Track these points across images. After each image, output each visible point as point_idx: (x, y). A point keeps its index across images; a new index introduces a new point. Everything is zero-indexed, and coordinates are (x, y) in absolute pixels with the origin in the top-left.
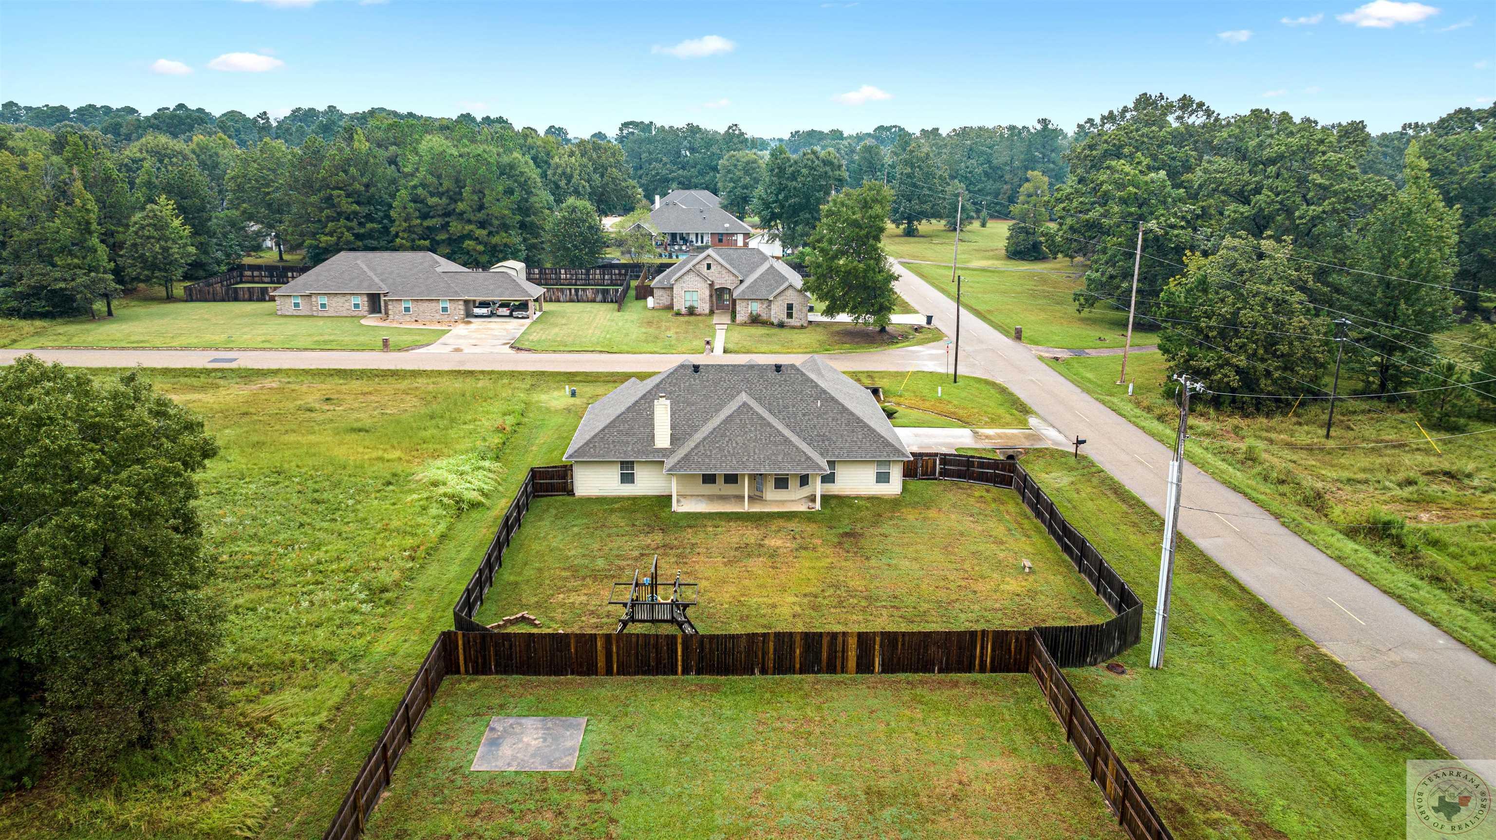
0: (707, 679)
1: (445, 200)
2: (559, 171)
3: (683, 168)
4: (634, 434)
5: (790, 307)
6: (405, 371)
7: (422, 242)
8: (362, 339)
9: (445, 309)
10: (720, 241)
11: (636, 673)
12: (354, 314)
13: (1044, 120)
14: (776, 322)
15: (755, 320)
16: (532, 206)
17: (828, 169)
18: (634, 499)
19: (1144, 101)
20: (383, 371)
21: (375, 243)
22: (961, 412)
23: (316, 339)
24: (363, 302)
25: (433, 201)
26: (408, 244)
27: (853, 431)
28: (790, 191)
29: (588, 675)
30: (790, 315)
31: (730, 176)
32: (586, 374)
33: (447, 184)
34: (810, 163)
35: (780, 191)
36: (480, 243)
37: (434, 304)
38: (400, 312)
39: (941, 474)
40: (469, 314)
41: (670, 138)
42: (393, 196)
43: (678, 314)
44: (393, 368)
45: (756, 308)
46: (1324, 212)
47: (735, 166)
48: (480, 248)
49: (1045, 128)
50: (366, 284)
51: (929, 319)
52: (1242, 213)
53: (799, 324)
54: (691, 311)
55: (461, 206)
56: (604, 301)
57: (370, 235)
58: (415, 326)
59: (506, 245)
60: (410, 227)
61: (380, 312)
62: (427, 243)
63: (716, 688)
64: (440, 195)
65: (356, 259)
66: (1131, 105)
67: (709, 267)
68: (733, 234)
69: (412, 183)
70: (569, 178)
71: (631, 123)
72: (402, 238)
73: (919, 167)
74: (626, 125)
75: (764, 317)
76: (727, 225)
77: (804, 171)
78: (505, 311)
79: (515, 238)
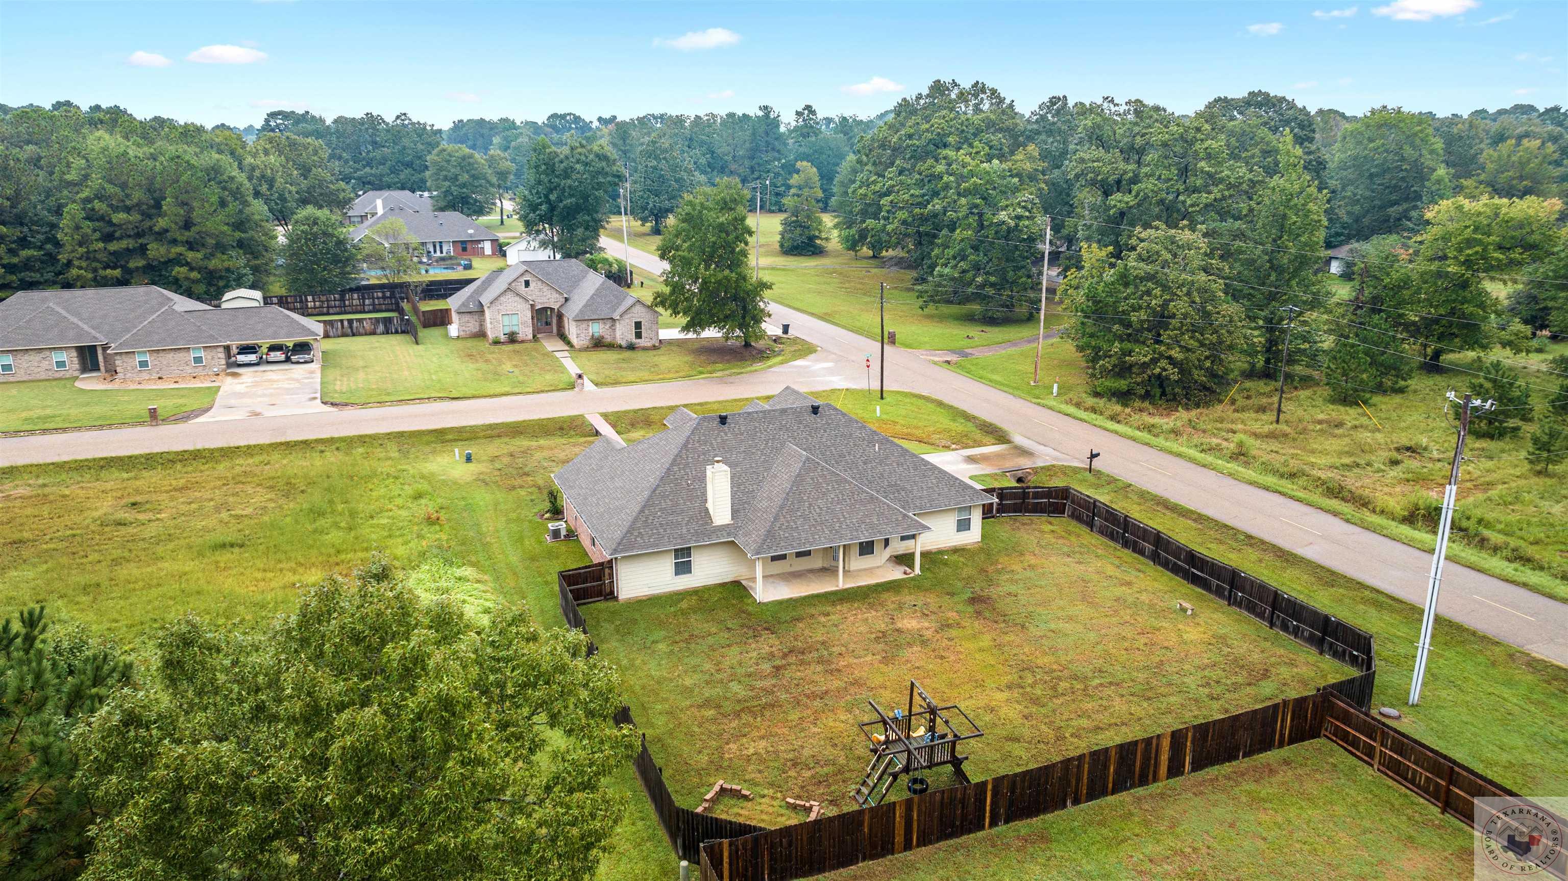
0: (1023, 826)
1: (135, 217)
2: (257, 173)
3: (369, 164)
4: (683, 511)
5: (638, 325)
6: (212, 451)
7: (109, 271)
8: (97, 410)
9: (198, 360)
10: (464, 249)
11: (939, 840)
12: (57, 375)
13: (766, 108)
14: (624, 344)
15: (598, 344)
16: (248, 220)
17: (604, 164)
18: (695, 592)
19: (938, 88)
20: (177, 453)
21: (36, 276)
22: (918, 433)
23: (24, 415)
24: (71, 359)
25: (119, 217)
26: (90, 276)
27: (925, 476)
28: (563, 190)
29: (883, 856)
30: (639, 335)
31: (444, 173)
32: (460, 430)
33: (137, 195)
34: (583, 158)
35: (551, 190)
36: (192, 269)
37: (181, 355)
38: (133, 368)
39: (998, 511)
40: (232, 364)
41: (350, 129)
42: (58, 211)
43: (497, 342)
44: (190, 447)
45: (597, 329)
46: (1215, 200)
47: (448, 161)
48: (195, 275)
49: (767, 115)
50: (71, 334)
51: (786, 329)
52: (1127, 203)
53: (649, 344)
54: (512, 338)
55: (162, 223)
56: (387, 332)
57: (27, 265)
58: (161, 385)
59: (228, 270)
60: (88, 252)
61: (98, 370)
62: (117, 273)
63: (1044, 838)
64: (128, 210)
65: (44, 300)
66: (925, 92)
67: (527, 284)
68: (479, 241)
69: (83, 195)
70: (271, 183)
71: (280, 113)
72: (80, 268)
73: (664, 158)
74: (273, 115)
75: (608, 339)
76: (471, 231)
77: (578, 166)
78: (279, 356)
79: (238, 261)
